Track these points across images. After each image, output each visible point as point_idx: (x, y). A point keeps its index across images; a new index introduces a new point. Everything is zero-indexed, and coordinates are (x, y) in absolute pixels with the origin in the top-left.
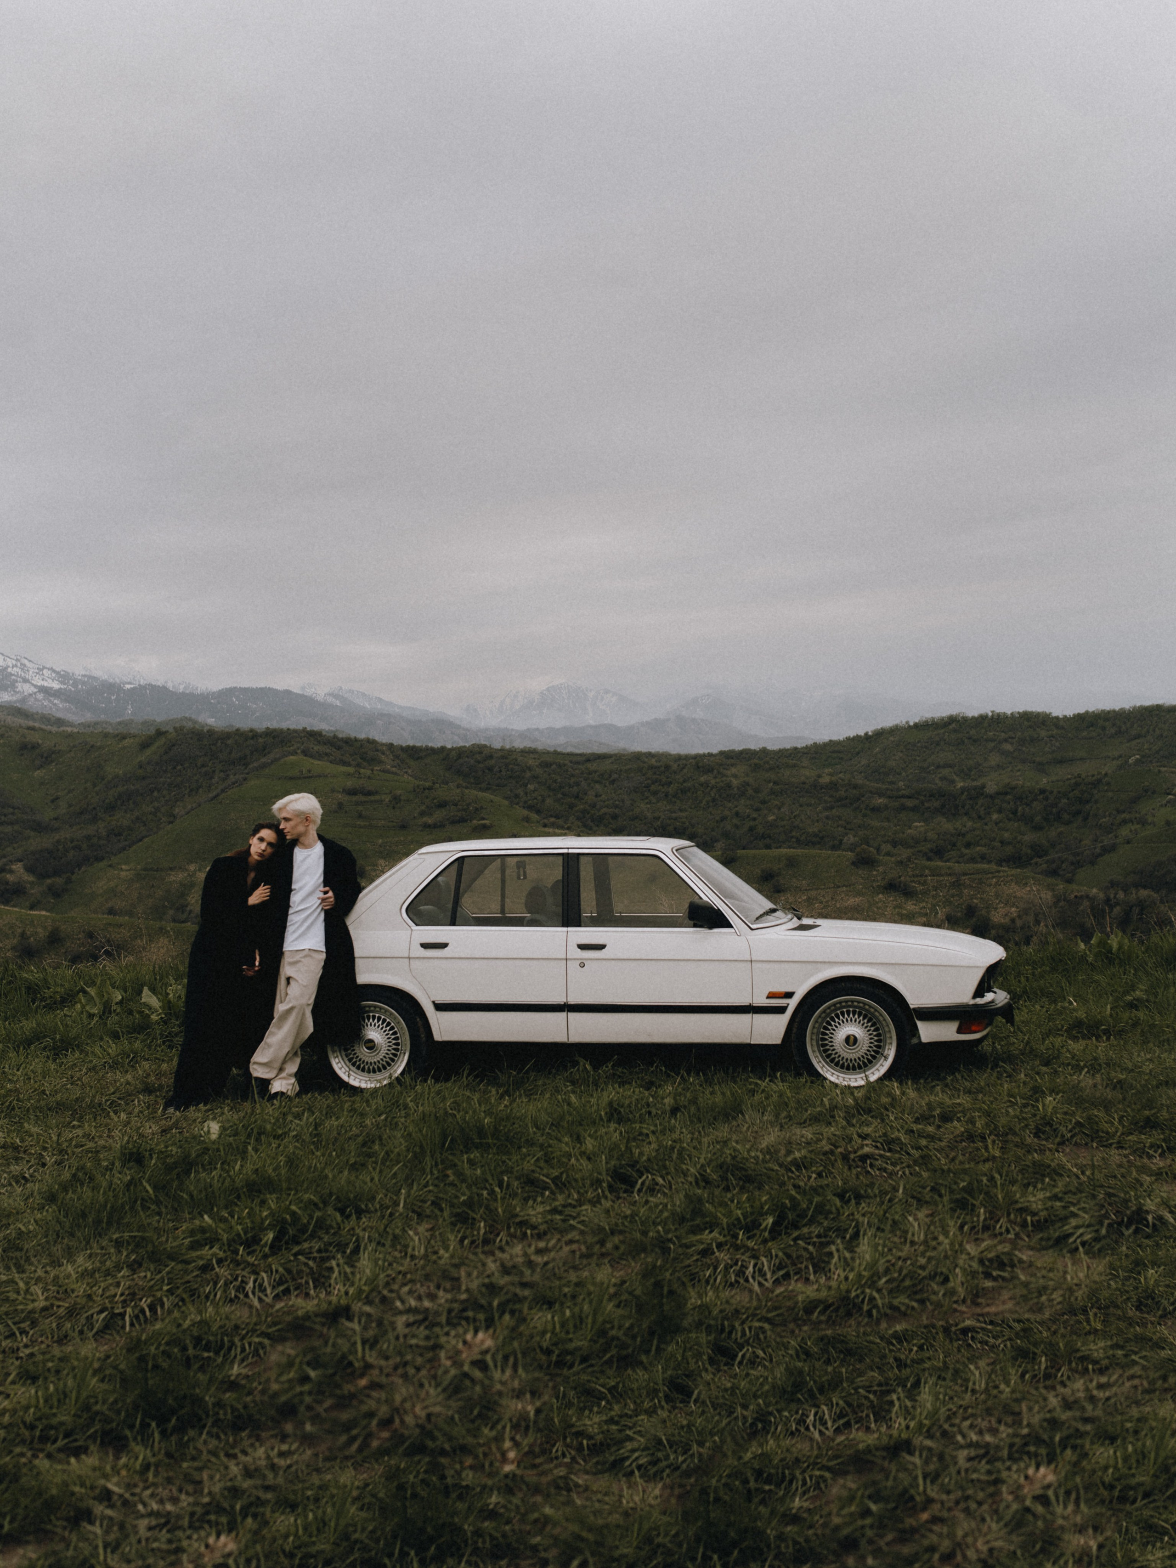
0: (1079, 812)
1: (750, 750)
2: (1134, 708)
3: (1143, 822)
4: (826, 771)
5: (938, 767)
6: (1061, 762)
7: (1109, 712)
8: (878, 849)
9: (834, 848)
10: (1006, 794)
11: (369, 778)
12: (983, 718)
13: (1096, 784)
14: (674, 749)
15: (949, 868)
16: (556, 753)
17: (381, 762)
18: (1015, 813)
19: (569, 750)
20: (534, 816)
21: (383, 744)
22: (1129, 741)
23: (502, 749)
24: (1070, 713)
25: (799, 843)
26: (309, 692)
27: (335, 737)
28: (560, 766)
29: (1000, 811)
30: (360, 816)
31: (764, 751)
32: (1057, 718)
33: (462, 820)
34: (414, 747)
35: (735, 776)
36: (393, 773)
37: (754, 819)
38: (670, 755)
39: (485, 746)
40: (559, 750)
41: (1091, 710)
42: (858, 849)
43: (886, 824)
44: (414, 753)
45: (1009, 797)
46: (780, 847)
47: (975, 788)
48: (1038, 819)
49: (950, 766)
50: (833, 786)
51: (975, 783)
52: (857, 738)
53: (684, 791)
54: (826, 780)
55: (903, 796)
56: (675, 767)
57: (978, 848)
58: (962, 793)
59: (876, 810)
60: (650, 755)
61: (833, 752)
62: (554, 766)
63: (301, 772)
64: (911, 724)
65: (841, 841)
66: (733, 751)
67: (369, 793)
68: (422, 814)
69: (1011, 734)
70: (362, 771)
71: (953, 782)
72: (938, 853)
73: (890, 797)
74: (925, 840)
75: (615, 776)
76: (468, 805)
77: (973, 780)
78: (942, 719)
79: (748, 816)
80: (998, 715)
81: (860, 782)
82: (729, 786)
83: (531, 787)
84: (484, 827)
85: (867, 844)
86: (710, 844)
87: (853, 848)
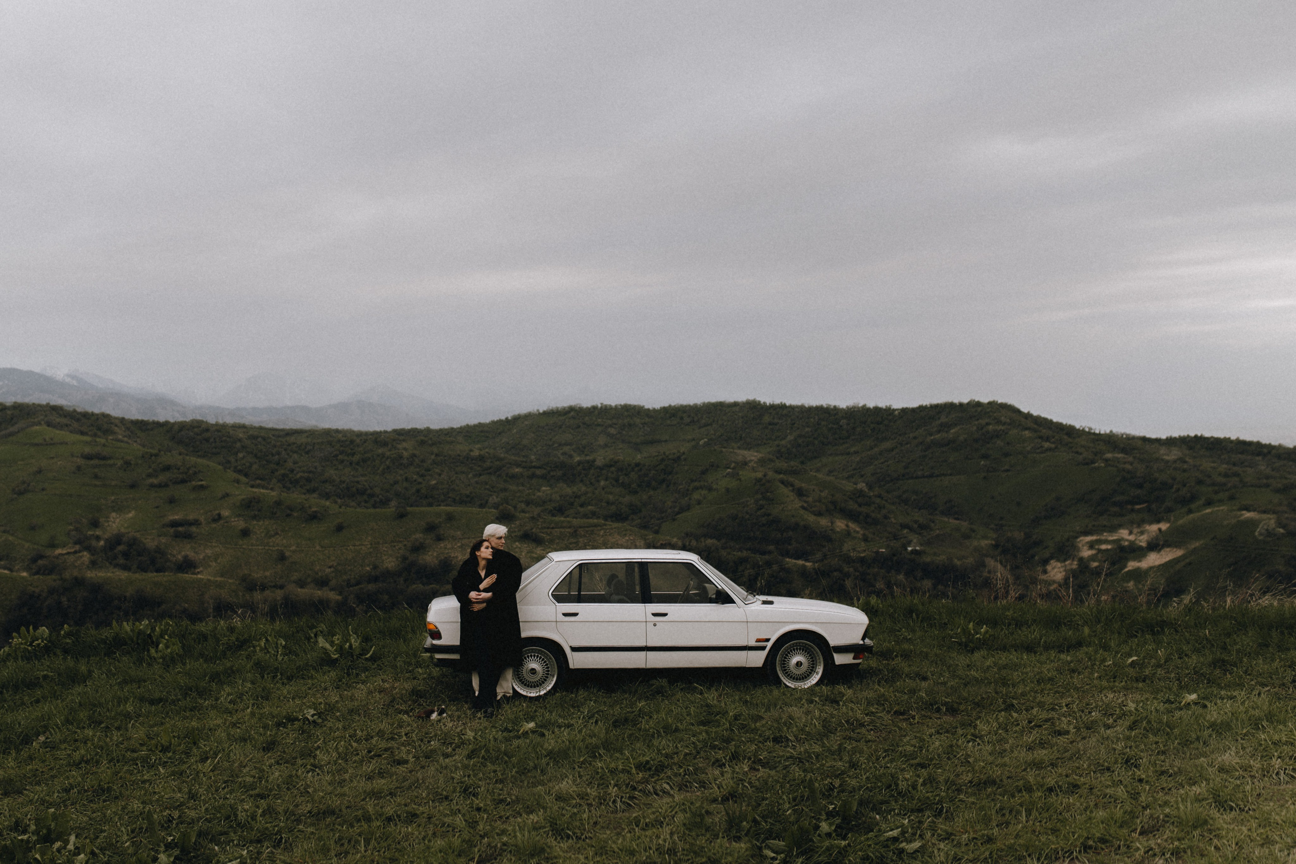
0: (663, 481)
1: (416, 429)
2: (704, 404)
3: (710, 489)
4: (477, 446)
5: (560, 445)
6: (652, 442)
7: (686, 406)
8: (515, 507)
9: (482, 506)
10: (611, 466)
11: (104, 445)
12: (594, 408)
13: (677, 459)
14: (357, 427)
15: (569, 522)
16: (261, 428)
17: (113, 433)
18: (617, 480)
19: (270, 426)
20: (243, 479)
21: (116, 418)
22: (700, 428)
23: (217, 424)
24: (657, 406)
25: (455, 502)
26: (49, 373)
27: (75, 411)
28: (264, 439)
29: (606, 479)
30: (96, 477)
31: (428, 430)
32: (648, 410)
33: (183, 481)
34: (142, 421)
35: (405, 449)
36: (122, 441)
37: (420, 483)
38: (354, 432)
39: (202, 421)
40: (263, 425)
41: (673, 404)
42: (501, 507)
43: (521, 488)
44: (142, 426)
45: (613, 469)
46: (440, 505)
47: (588, 462)
48: (634, 486)
49: (570, 444)
50: (482, 458)
51: (588, 458)
52: (500, 421)
53: (365, 461)
54: (476, 453)
55: (535, 467)
56: (358, 441)
57: (590, 507)
58: (579, 465)
59: (513, 477)
60: (337, 431)
61: (482, 432)
62: (260, 439)
63: (45, 440)
64: (541, 411)
65: (487, 502)
66: (403, 430)
67: (104, 458)
68: (150, 476)
69: (614, 421)
70: (98, 440)
71: (571, 456)
72: (560, 510)
73: (524, 468)
74: (550, 500)
75: (309, 447)
76: (188, 469)
77: (586, 455)
78: (564, 408)
79: (415, 481)
80: (606, 406)
81: (502, 455)
82: (401, 457)
83: (240, 455)
84: (202, 487)
85: (507, 504)
86: (385, 503)
87: (496, 506)
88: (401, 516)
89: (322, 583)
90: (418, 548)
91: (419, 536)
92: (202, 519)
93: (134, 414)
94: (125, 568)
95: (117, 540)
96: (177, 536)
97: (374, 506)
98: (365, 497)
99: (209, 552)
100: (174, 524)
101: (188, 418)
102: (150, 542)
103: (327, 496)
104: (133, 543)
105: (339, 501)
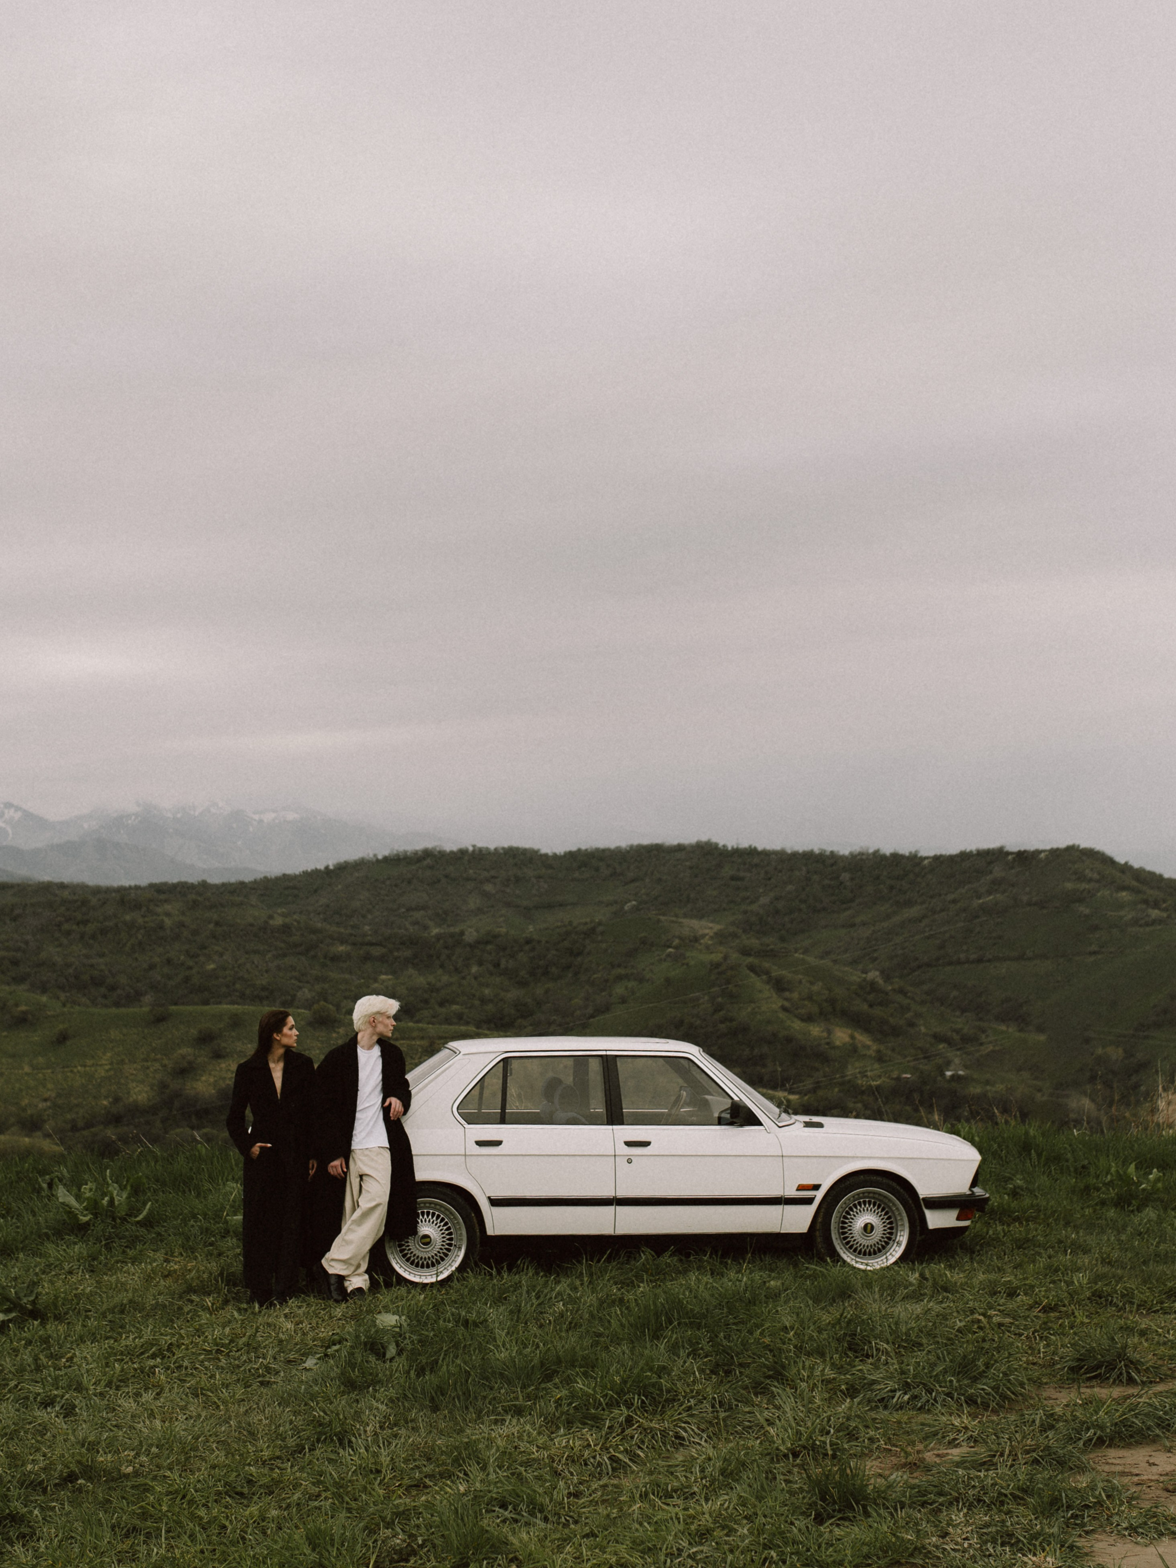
0: (569, 967)
1: (186, 883)
2: (631, 847)
3: (641, 980)
4: (279, 911)
5: (409, 909)
6: (550, 906)
7: (604, 851)
8: (338, 1007)
10: (487, 942)
12: (463, 852)
13: (590, 932)
14: (92, 880)
15: (422, 1030)
18: (497, 965)
22: (626, 884)
24: (560, 848)
25: (243, 998)
29: (480, 964)
31: (204, 884)
32: (546, 855)
35: (168, 915)
37: (190, 968)
38: (87, 886)
41: (583, 848)
42: (316, 1006)
43: (347, 976)
45: (489, 947)
46: (220, 1003)
47: (452, 935)
48: (523, 973)
49: (424, 908)
50: (286, 929)
51: (452, 930)
52: (316, 873)
53: (104, 932)
54: (278, 921)
55: (369, 943)
56: (94, 901)
57: (455, 1007)
58: (438, 940)
59: (335, 959)
60: (62, 886)
61: (287, 888)
64: (380, 857)
65: (293, 997)
66: (165, 884)
69: (493, 873)
71: (426, 927)
73: (354, 944)
75: (17, 911)
77: (449, 926)
78: (416, 853)
79: (183, 964)
80: (480, 850)
81: (319, 925)
82: (161, 927)
85: (326, 1000)
86: (134, 998)
87: (308, 1005)
88: (160, 1019)
89: (32, 1125)
90: (185, 1071)
91: (186, 1051)
97: (117, 1004)
98: (103, 990)
103: (44, 990)
105: (63, 996)
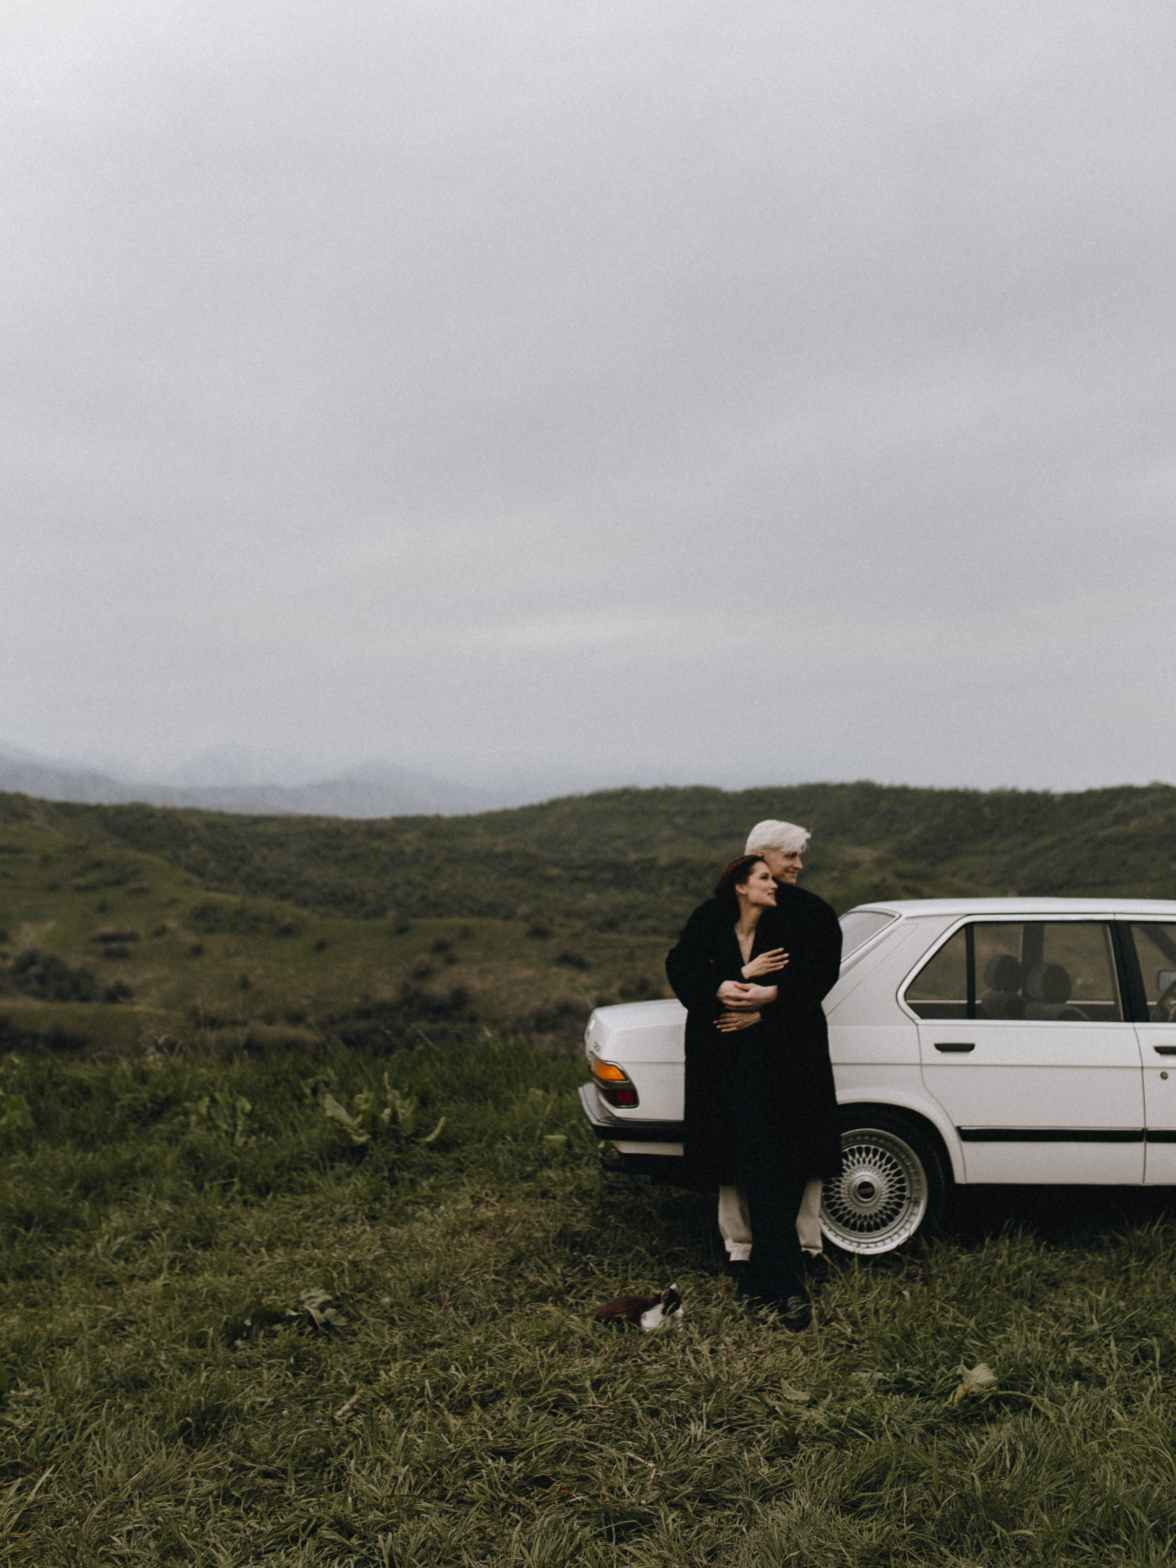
1: (423, 816)
2: (801, 786)
4: (502, 839)
5: (610, 838)
8: (551, 920)
9: (508, 918)
10: (678, 866)
11: (17, 834)
12: (656, 790)
14: (344, 813)
15: (622, 941)
16: (221, 814)
17: (31, 819)
18: (686, 886)
19: (233, 810)
20: (196, 879)
21: (33, 800)
23: (164, 809)
24: (739, 787)
25: (472, 913)
28: (225, 827)
29: (672, 884)
31: (438, 819)
32: (726, 793)
33: (118, 882)
34: (68, 804)
35: (408, 842)
37: (426, 887)
38: (340, 819)
39: (145, 805)
40: (225, 810)
41: (760, 786)
42: (532, 920)
43: (559, 895)
44: (67, 810)
45: (680, 870)
46: (452, 916)
47: (648, 860)
49: (624, 837)
50: (508, 855)
51: (647, 855)
52: (532, 807)
53: (355, 857)
54: (500, 848)
55: (577, 867)
56: (346, 832)
58: (635, 865)
59: (549, 880)
60: (319, 819)
61: (508, 820)
62: (218, 828)
64: (586, 794)
65: (514, 911)
66: (405, 817)
67: (16, 851)
68: (75, 874)
69: (682, 807)
70: (10, 827)
71: (626, 853)
72: (611, 925)
73: (563, 868)
74: (598, 911)
75: (282, 839)
76: (126, 866)
77: (646, 852)
78: (616, 790)
79: (420, 884)
80: (671, 788)
81: (535, 851)
82: (402, 853)
83: (193, 848)
84: (142, 891)
85: (541, 915)
86: (378, 913)
87: (526, 918)
88: (402, 930)
89: (296, 1018)
90: (423, 974)
91: (425, 957)
92: (141, 932)
93: (57, 794)
94: (40, 996)
95: (31, 959)
96: (108, 954)
97: (366, 917)
98: (355, 905)
99: (149, 975)
100: (106, 939)
101: (127, 799)
102: (73, 962)
103: (305, 903)
104: (51, 963)
105: (321, 909)
